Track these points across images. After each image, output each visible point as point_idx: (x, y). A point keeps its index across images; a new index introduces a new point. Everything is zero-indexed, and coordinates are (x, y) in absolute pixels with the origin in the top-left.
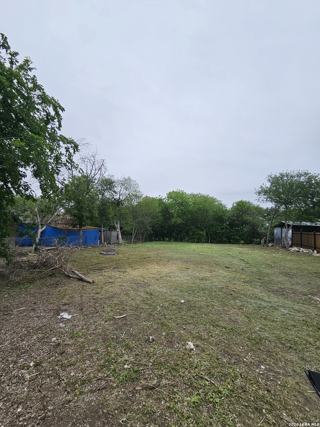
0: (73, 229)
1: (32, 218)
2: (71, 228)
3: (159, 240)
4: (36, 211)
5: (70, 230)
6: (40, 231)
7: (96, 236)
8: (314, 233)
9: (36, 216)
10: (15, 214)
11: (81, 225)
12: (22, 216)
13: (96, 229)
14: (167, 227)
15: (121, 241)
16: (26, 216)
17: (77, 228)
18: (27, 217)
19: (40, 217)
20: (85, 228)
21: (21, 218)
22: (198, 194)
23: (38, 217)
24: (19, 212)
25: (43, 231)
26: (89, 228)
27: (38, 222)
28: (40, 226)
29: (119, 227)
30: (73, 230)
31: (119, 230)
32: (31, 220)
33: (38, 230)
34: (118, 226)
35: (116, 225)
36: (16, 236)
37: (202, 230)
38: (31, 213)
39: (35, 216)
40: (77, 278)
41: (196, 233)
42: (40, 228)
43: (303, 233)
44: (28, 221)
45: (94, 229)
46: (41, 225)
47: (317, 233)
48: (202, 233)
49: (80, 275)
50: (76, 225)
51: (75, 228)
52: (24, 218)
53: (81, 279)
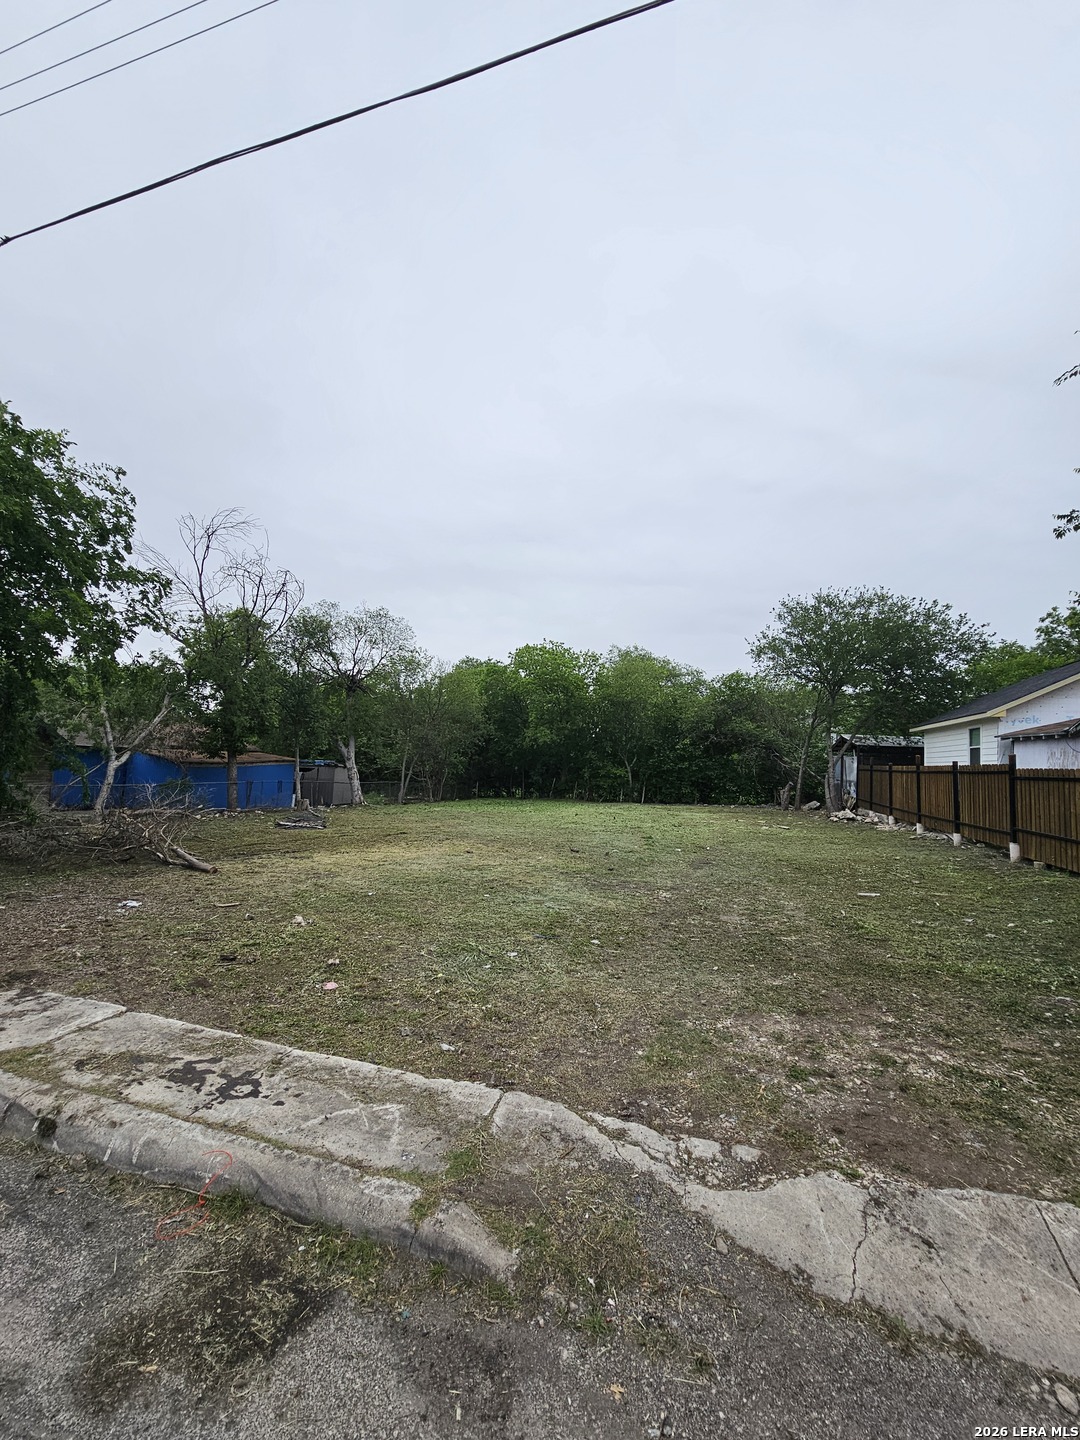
0: (212, 760)
1: (90, 732)
2: (205, 760)
3: (498, 795)
4: (103, 714)
5: (203, 766)
6: (114, 765)
7: (280, 783)
8: (890, 767)
9: (103, 725)
10: (46, 721)
11: (235, 752)
12: (65, 726)
13: (283, 761)
14: (511, 754)
15: (358, 794)
16: (75, 725)
17: (224, 757)
18: (78, 728)
19: (112, 728)
20: (244, 757)
21: (62, 732)
22: (632, 649)
23: (109, 730)
24: (58, 716)
25: (121, 766)
26: (262, 760)
27: (108, 744)
28: (114, 754)
29: (353, 755)
30: (212, 763)
31: (352, 763)
32: (90, 738)
33: (107, 763)
34: (351, 753)
35: (344, 750)
36: (50, 780)
37: (622, 764)
38: (89, 717)
39: (101, 726)
40: (183, 865)
41: (602, 772)
42: (114, 757)
43: (875, 767)
44: (82, 741)
45: (277, 761)
46: (118, 750)
47: (895, 768)
48: (619, 772)
49: (189, 857)
50: (219, 750)
51: (217, 760)
52: (69, 731)
53: (191, 867)
